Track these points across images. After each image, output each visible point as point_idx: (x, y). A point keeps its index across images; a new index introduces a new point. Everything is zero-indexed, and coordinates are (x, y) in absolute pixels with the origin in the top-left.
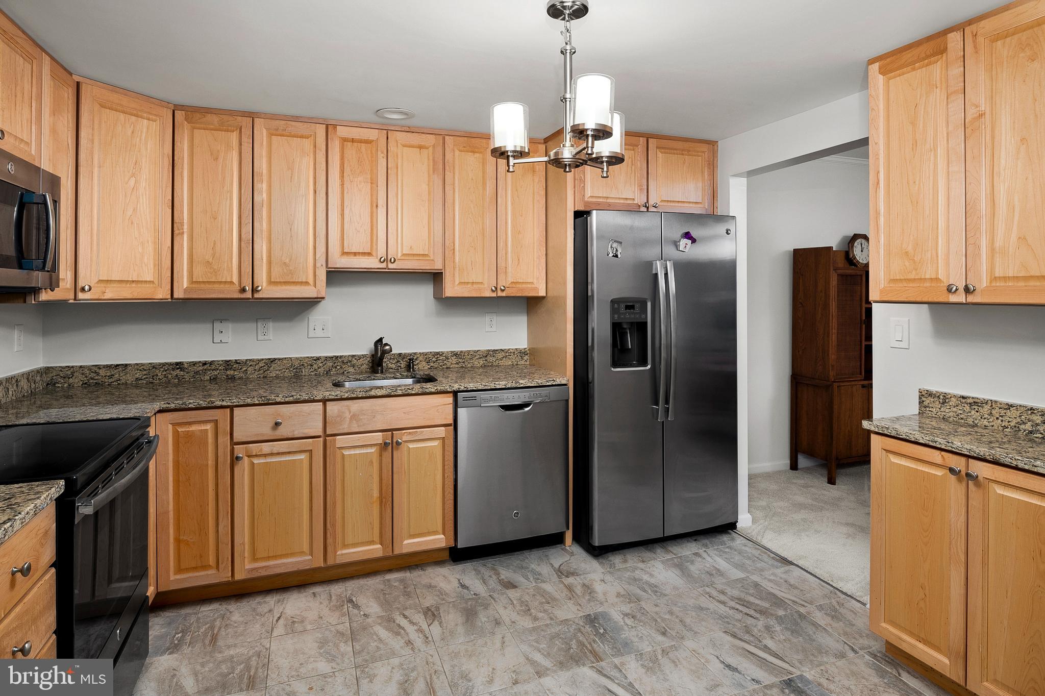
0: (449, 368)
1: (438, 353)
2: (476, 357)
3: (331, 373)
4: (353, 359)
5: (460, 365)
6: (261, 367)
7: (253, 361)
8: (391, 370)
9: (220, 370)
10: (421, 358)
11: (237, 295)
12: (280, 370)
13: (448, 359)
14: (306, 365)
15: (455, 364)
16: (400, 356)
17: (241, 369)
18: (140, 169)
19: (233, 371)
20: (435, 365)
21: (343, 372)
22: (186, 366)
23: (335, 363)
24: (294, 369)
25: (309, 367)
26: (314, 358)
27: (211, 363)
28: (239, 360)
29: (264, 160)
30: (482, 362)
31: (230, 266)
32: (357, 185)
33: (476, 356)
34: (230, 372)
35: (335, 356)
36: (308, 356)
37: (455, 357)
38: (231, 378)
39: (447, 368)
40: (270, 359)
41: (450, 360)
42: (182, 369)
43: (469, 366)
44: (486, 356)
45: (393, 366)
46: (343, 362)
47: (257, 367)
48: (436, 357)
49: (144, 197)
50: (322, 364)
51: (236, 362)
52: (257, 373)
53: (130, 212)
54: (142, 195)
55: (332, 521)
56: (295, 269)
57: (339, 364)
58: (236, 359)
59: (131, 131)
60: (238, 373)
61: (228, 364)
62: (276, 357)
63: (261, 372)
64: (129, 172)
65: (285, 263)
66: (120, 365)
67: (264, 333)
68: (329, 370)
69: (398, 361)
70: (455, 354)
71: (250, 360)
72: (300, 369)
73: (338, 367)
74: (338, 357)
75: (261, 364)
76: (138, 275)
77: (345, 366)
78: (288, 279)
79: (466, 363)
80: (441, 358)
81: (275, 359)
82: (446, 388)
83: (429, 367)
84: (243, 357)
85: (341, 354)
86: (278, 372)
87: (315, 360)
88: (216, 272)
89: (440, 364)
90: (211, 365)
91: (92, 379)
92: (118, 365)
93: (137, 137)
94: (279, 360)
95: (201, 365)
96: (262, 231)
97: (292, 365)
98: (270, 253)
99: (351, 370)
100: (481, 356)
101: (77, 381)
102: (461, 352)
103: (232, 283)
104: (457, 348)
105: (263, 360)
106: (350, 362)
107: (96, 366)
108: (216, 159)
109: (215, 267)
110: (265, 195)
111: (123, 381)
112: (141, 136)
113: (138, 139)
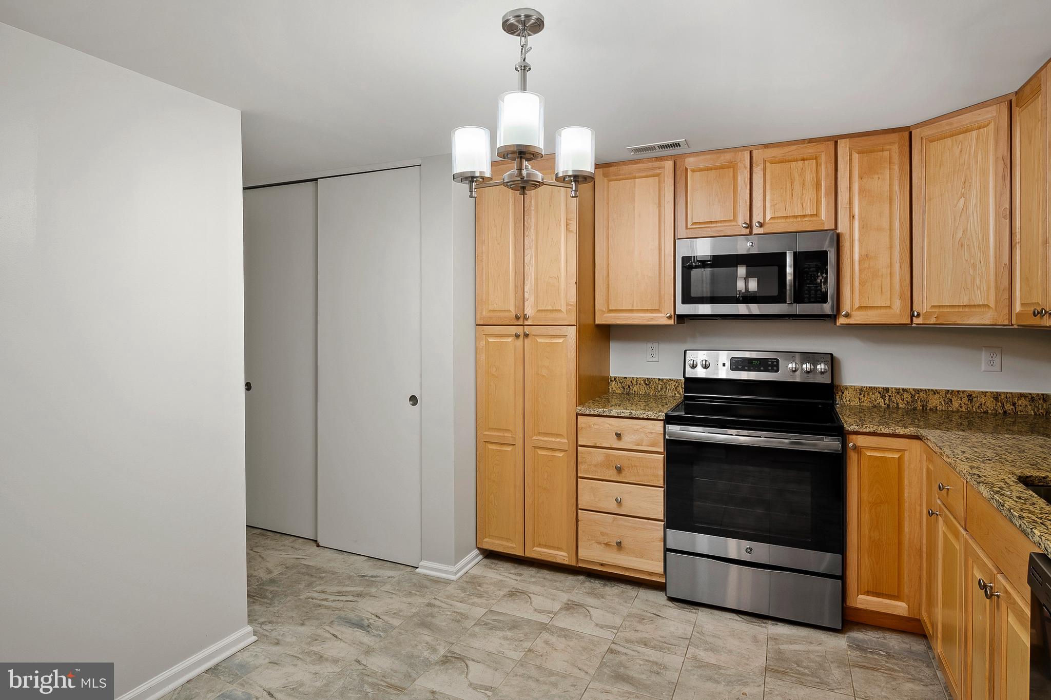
18: (970, 186)
49: (975, 214)
53: (960, 234)
59: (959, 151)
64: (957, 194)
76: (969, 300)
93: (966, 154)
112: (970, 150)
113: (967, 156)
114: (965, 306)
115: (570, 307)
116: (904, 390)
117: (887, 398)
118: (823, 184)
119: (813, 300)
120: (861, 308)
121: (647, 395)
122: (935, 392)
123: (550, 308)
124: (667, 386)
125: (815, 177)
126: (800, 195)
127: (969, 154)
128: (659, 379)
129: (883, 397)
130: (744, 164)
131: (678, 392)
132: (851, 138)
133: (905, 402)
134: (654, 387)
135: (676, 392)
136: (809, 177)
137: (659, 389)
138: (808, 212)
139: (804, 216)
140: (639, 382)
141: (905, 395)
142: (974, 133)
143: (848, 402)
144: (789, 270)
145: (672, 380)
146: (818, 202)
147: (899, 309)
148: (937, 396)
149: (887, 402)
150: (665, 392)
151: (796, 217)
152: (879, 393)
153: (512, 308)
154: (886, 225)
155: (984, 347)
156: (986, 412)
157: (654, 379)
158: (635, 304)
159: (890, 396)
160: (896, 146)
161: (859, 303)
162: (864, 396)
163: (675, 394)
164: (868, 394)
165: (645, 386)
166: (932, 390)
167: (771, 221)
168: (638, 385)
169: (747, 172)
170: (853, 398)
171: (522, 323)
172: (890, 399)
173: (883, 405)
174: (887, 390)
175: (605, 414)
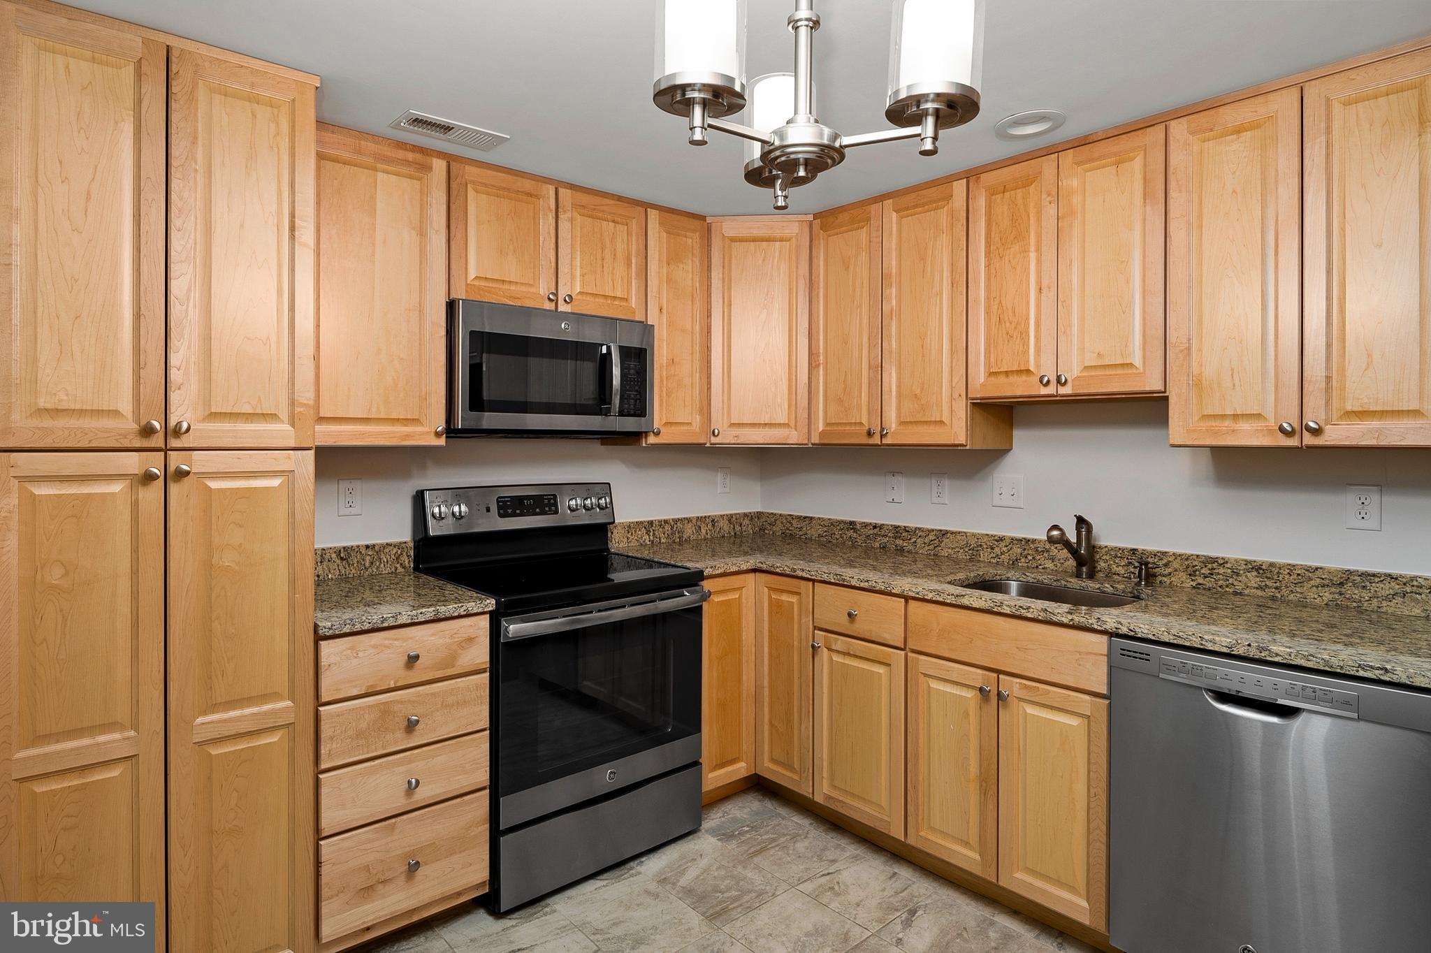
0: (1241, 594)
1: (1214, 560)
2: (1312, 583)
3: (1020, 564)
4: (1053, 548)
5: (1269, 592)
6: (932, 541)
7: (923, 531)
8: (1116, 577)
9: (890, 537)
10: (1176, 565)
11: (865, 440)
12: (953, 548)
13: (1238, 574)
14: (985, 546)
15: (1257, 588)
16: (1134, 553)
17: (910, 539)
18: (772, 298)
19: (902, 541)
20: (1208, 583)
21: (1037, 567)
22: (858, 526)
23: (1025, 549)
24: (969, 550)
25: (989, 550)
26: (996, 538)
27: (881, 527)
28: (907, 527)
29: (894, 255)
30: (1327, 596)
31: (859, 403)
32: (1010, 261)
33: (1310, 579)
34: (899, 542)
35: (1025, 539)
36: (988, 533)
37: (1255, 573)
38: (900, 550)
39: (1235, 593)
40: (941, 531)
41: (1243, 578)
42: (855, 530)
43: (1291, 597)
44: (1342, 584)
45: (1121, 571)
46: (1037, 550)
47: (927, 540)
48: (1210, 566)
49: (777, 329)
50: (1006, 548)
51: (906, 529)
52: (927, 548)
53: (762, 348)
54: (775, 328)
55: (913, 782)
56: (927, 402)
57: (1030, 552)
58: (905, 525)
59: (762, 259)
60: (907, 545)
61: (897, 531)
62: (948, 529)
63: (932, 547)
64: (760, 304)
65: (916, 395)
66: (807, 517)
67: (939, 494)
68: (1016, 560)
69: (1131, 563)
70: (1257, 568)
71: (920, 529)
72: (977, 551)
73: (1030, 558)
74: (1029, 541)
75: (932, 537)
76: (771, 417)
77: (1038, 557)
78: (919, 417)
79: (1285, 592)
80: (1222, 571)
81: (947, 532)
82: (1090, 621)
83: (1194, 584)
84: (912, 524)
85: (1035, 537)
86: (950, 551)
87: (996, 540)
88: (846, 411)
89: (1220, 583)
90: (881, 529)
91: (788, 529)
92: (805, 518)
93: (768, 264)
94: (952, 534)
95: (871, 527)
96: (891, 352)
97: (967, 543)
98: (900, 382)
99: (1049, 565)
100: (1326, 582)
101: (778, 528)
102: (1272, 565)
103: (861, 424)
104: (1263, 556)
105: (933, 530)
106: (1048, 551)
107: (790, 515)
108: (847, 268)
109: (846, 405)
110: (894, 302)
111: (809, 536)
112: (773, 261)
113: (770, 266)
114: (766, 424)
115: (302, 409)
116: (666, 522)
117: (651, 534)
118: (634, 261)
119: (632, 412)
120: (666, 424)
121: (344, 579)
122: (689, 520)
123: (247, 409)
124: (383, 556)
125: (626, 248)
126: (611, 269)
127: (772, 266)
128: (367, 547)
129: (648, 533)
130: (549, 205)
131: (401, 564)
132: (662, 211)
133: (666, 535)
134: (358, 562)
135: (398, 566)
136: (620, 246)
137: (367, 564)
138: (619, 294)
139: (615, 298)
140: (327, 557)
141: (667, 527)
142: (778, 244)
143: (617, 544)
144: (616, 372)
145: (391, 545)
146: (629, 283)
147: (698, 426)
148: (690, 524)
149: (651, 538)
150: (378, 568)
151: (606, 297)
152: (645, 528)
153: (126, 406)
154: (689, 327)
155: (720, 468)
156: (723, 537)
157: (358, 546)
158: (374, 410)
159: (653, 530)
160: (698, 234)
161: (666, 417)
162: (632, 534)
163: (396, 568)
164: (635, 531)
165: (339, 562)
166: (687, 518)
167: (580, 297)
168: (325, 563)
169: (553, 217)
170: (622, 539)
171: (161, 444)
172: (654, 534)
173: (648, 543)
174: (651, 523)
175: (386, 625)
